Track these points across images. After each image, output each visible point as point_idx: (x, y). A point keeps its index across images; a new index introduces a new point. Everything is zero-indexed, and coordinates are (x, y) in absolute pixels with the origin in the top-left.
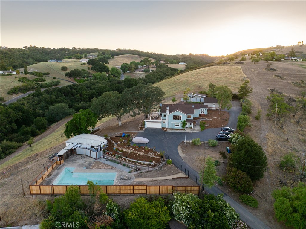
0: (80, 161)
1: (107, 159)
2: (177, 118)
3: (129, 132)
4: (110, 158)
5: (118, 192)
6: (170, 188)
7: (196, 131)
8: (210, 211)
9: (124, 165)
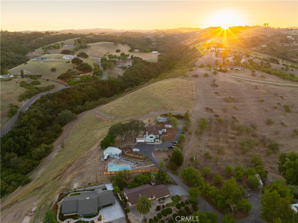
0: (113, 161)
1: (124, 159)
2: (151, 137)
3: (129, 145)
4: (125, 159)
5: (132, 172)
6: (150, 170)
7: (160, 143)
8: (161, 176)
9: (131, 162)
